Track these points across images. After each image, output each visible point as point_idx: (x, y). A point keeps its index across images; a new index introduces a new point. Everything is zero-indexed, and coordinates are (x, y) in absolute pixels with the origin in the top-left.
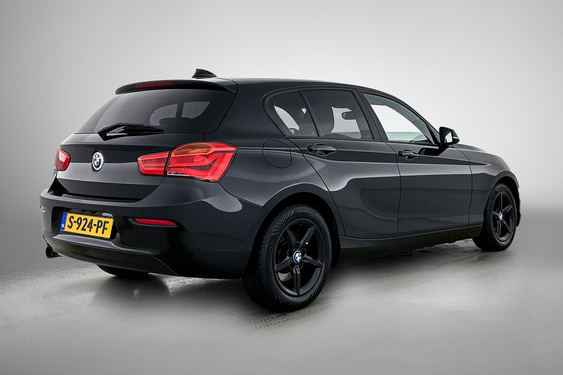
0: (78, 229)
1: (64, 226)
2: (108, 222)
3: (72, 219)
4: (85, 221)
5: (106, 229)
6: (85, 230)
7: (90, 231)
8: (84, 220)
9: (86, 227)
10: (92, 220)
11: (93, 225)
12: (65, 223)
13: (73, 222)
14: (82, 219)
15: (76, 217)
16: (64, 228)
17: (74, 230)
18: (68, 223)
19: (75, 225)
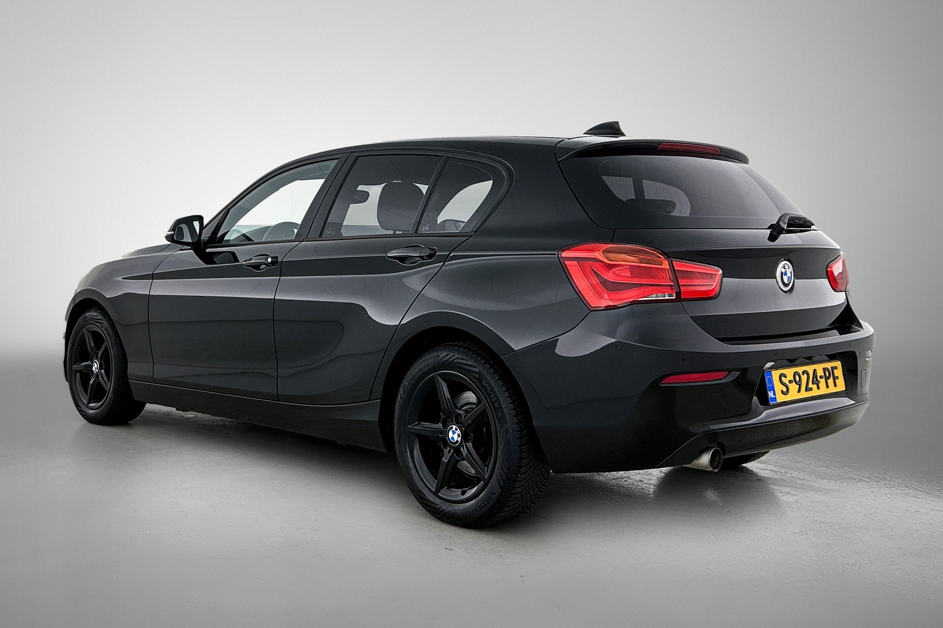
0: (799, 391)
1: (774, 394)
2: (836, 368)
3: (783, 378)
4: (805, 375)
5: (837, 378)
6: (811, 389)
7: (818, 388)
8: (803, 374)
9: (810, 385)
10: (815, 370)
11: (819, 379)
12: (773, 389)
13: (787, 383)
14: (801, 374)
15: (789, 372)
16: (775, 398)
17: (793, 395)
18: (778, 387)
19: (793, 387)
